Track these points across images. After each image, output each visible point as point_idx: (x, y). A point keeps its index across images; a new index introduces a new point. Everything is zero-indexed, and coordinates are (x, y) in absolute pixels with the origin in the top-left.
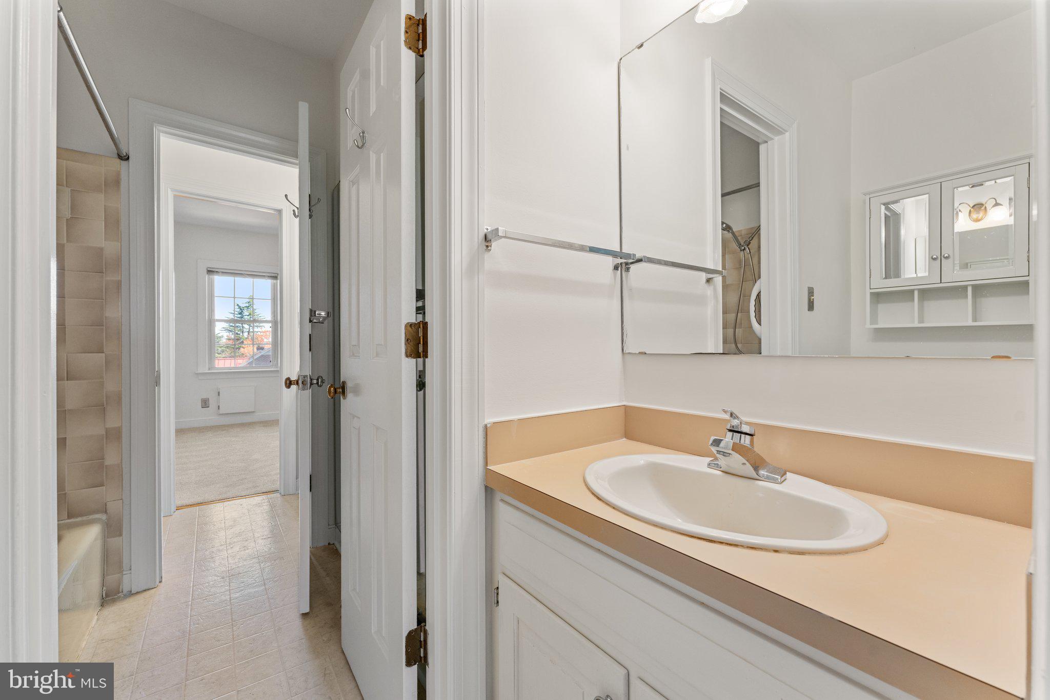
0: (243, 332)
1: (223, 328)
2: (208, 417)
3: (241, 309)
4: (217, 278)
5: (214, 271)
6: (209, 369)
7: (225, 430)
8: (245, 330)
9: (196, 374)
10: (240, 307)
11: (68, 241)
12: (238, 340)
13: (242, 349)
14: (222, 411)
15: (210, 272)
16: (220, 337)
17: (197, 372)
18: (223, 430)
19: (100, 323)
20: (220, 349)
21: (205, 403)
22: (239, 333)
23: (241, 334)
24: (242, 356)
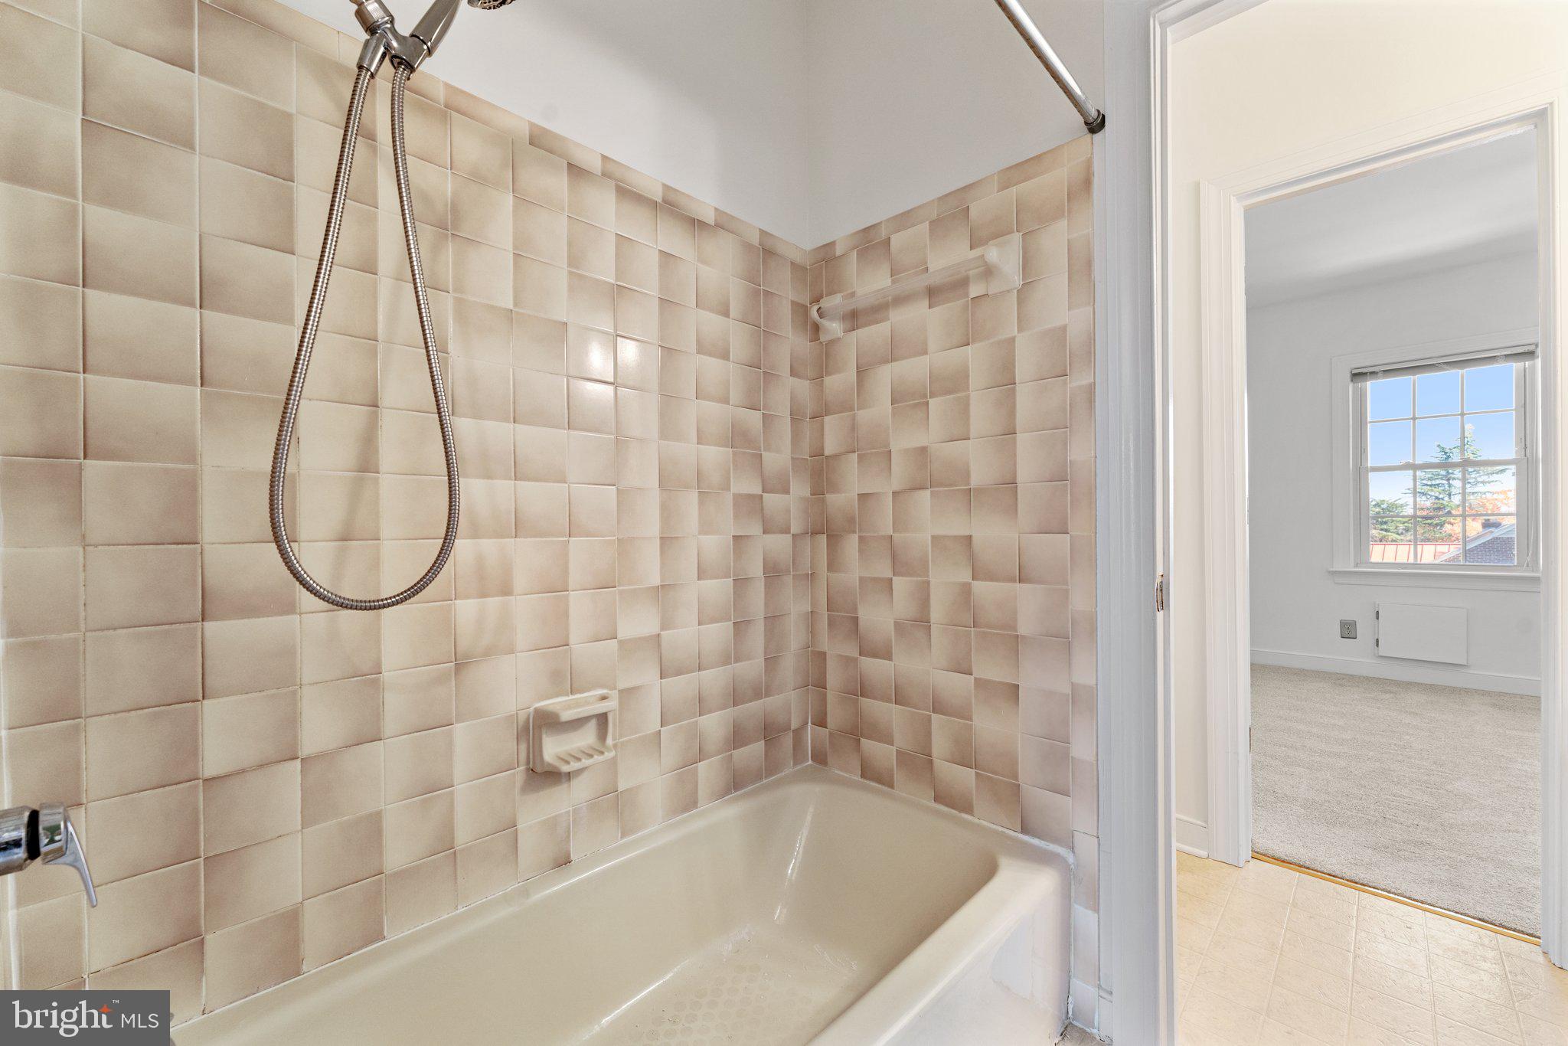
0: (1450, 495)
1: (1409, 489)
2: (1354, 657)
3: (1446, 453)
4: (1370, 385)
5: (1366, 374)
6: (1356, 565)
7: (1391, 692)
8: (1454, 491)
9: (1329, 572)
10: (1443, 450)
11: (1020, 330)
12: (1439, 509)
13: (1447, 527)
14: (1383, 650)
15: (1358, 376)
16: (1402, 506)
17: (1331, 569)
18: (1386, 692)
19: (1060, 476)
20: (1401, 527)
21: (1348, 630)
22: (1441, 496)
23: (1447, 499)
24: (1449, 539)
